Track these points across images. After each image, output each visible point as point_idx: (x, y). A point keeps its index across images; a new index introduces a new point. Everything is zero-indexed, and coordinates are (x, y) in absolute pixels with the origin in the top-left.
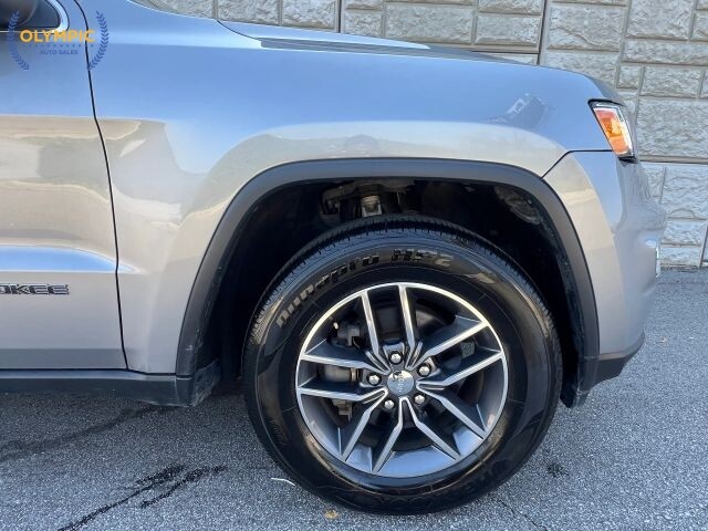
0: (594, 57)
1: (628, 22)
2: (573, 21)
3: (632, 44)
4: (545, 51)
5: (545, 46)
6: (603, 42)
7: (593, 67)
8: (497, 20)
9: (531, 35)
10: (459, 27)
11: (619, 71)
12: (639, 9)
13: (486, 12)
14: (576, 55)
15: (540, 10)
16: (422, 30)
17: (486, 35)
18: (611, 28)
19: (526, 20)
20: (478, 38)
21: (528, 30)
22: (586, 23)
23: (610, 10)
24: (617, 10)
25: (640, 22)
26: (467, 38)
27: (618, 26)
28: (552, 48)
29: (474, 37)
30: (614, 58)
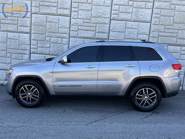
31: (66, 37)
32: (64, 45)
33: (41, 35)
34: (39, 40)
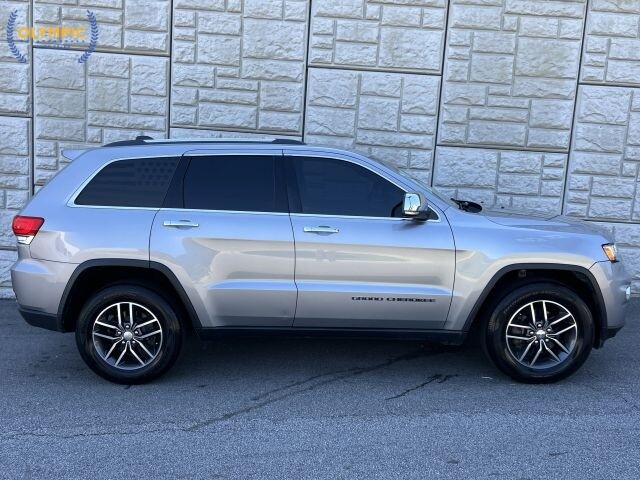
0: (605, 156)
1: (627, 136)
2: (590, 134)
3: (630, 149)
4: (572, 152)
5: (572, 149)
6: (611, 148)
7: (605, 163)
8: (542, 132)
9: (564, 142)
10: (517, 136)
11: (622, 166)
12: (634, 128)
13: (534, 127)
14: (594, 155)
15: (570, 127)
16: (492, 137)
17: (534, 142)
18: (617, 140)
19: (560, 133)
20: (529, 144)
21: (562, 139)
22: (600, 136)
23: (615, 128)
24: (620, 128)
25: (635, 136)
26: (522, 144)
27: (621, 138)
28: (577, 150)
29: (526, 142)
30: (619, 157)
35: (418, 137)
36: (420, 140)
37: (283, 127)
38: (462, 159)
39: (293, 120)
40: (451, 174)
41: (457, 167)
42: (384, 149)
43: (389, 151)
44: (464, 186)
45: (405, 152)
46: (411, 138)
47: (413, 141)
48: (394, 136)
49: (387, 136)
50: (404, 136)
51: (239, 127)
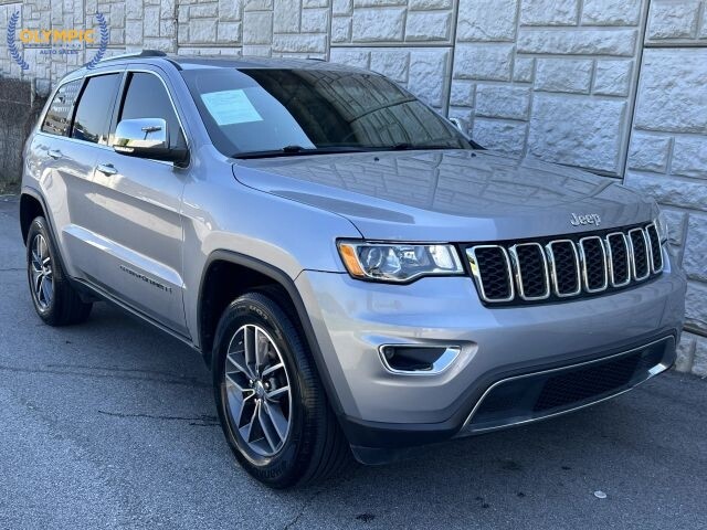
31: (619, 52)
32: (602, 102)
33: (491, 50)
34: (482, 79)
35: (608, 33)
36: (610, 38)
37: (429, 35)
38: (686, 73)
39: (441, 20)
40: (662, 105)
41: (676, 90)
42: (554, 60)
43: (562, 62)
44: (687, 132)
45: (586, 63)
46: (595, 34)
47: (599, 41)
48: (571, 34)
49: (558, 35)
50: (586, 32)
51: (386, 40)
